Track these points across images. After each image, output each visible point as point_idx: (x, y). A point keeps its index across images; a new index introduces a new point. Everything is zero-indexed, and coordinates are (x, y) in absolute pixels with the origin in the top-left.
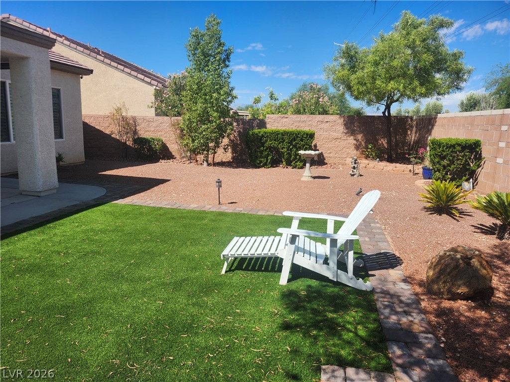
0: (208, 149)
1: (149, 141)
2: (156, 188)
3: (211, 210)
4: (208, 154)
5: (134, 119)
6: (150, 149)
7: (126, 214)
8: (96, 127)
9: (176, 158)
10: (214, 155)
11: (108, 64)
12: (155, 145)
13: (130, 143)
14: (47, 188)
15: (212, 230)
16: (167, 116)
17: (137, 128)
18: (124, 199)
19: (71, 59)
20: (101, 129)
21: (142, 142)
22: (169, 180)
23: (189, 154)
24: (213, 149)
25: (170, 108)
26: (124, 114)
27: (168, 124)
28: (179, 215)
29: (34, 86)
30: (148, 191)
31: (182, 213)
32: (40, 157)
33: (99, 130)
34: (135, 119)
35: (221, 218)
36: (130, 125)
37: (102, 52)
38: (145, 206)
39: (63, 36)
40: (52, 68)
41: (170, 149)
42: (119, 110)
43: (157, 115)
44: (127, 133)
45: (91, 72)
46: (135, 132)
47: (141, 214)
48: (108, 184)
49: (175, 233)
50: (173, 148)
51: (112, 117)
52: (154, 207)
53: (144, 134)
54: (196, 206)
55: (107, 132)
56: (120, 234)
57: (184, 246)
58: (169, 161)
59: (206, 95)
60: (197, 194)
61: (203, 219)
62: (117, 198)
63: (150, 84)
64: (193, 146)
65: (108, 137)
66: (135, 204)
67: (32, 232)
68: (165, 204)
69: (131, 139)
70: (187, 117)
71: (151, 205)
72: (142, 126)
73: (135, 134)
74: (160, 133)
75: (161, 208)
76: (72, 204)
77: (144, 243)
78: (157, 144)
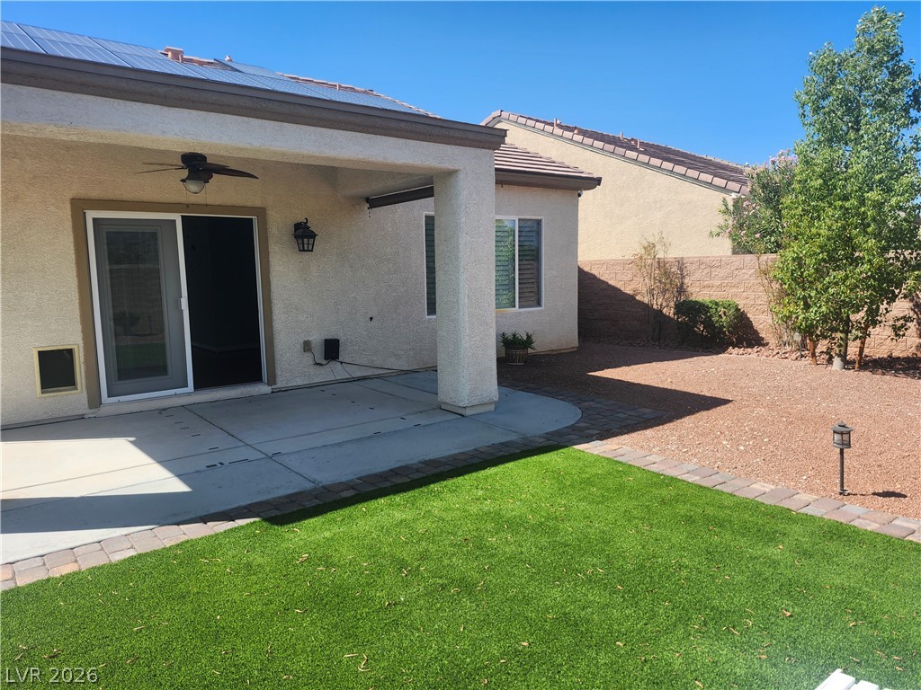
0: (847, 326)
1: (707, 307)
2: (688, 421)
3: (809, 511)
4: (846, 340)
5: (681, 264)
6: (709, 324)
7: (588, 482)
8: (610, 282)
9: (767, 344)
10: (863, 343)
11: (644, 163)
12: (720, 316)
13: (669, 312)
14: (475, 402)
15: (789, 589)
16: (751, 253)
17: (686, 281)
18: (605, 442)
19: (567, 164)
20: (619, 285)
21: (692, 310)
22: (726, 402)
23: (797, 337)
24: (859, 329)
25: (758, 236)
26: (660, 255)
27: (752, 271)
28: (710, 511)
29: (463, 220)
30: (666, 426)
31: (721, 507)
32: (467, 345)
33: (613, 287)
34: (683, 264)
35: (832, 547)
36: (671, 276)
37: (642, 144)
38: (639, 468)
39: (576, 128)
40: (498, 182)
41: (755, 325)
42: (650, 247)
43: (734, 253)
44: (664, 291)
45: (598, 181)
46: (681, 290)
47: (620, 489)
48: (593, 400)
49: (673, 574)
50: (762, 321)
51: (638, 262)
52: (658, 475)
53: (700, 292)
54: (768, 487)
55: (628, 290)
56: (544, 541)
57: (680, 632)
58: (749, 350)
59: (846, 198)
60: (786, 450)
61: (771, 538)
62: (592, 436)
63: (724, 189)
64: (806, 319)
65: (631, 299)
66: (619, 459)
67: (397, 498)
68: (688, 471)
69: (672, 304)
70: (789, 254)
71: (654, 468)
72: (697, 276)
73: (680, 294)
74: (734, 290)
75: (673, 479)
76: (503, 441)
77: (583, 584)
78: (725, 313)
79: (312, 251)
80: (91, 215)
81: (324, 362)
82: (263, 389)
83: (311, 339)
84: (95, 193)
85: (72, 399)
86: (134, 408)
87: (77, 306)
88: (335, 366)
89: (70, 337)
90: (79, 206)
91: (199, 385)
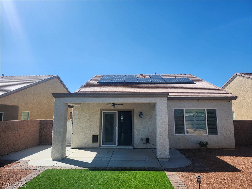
14: (162, 158)
38: (168, 179)
45: (236, 98)
66: (168, 176)
68: (177, 182)
71: (171, 180)
79: (142, 118)
80: (103, 112)
81: (146, 143)
82: (131, 147)
83: (143, 137)
84: (104, 108)
85: (97, 144)
86: (106, 148)
87: (99, 127)
88: (148, 144)
89: (97, 133)
90: (101, 110)
91: (118, 145)
